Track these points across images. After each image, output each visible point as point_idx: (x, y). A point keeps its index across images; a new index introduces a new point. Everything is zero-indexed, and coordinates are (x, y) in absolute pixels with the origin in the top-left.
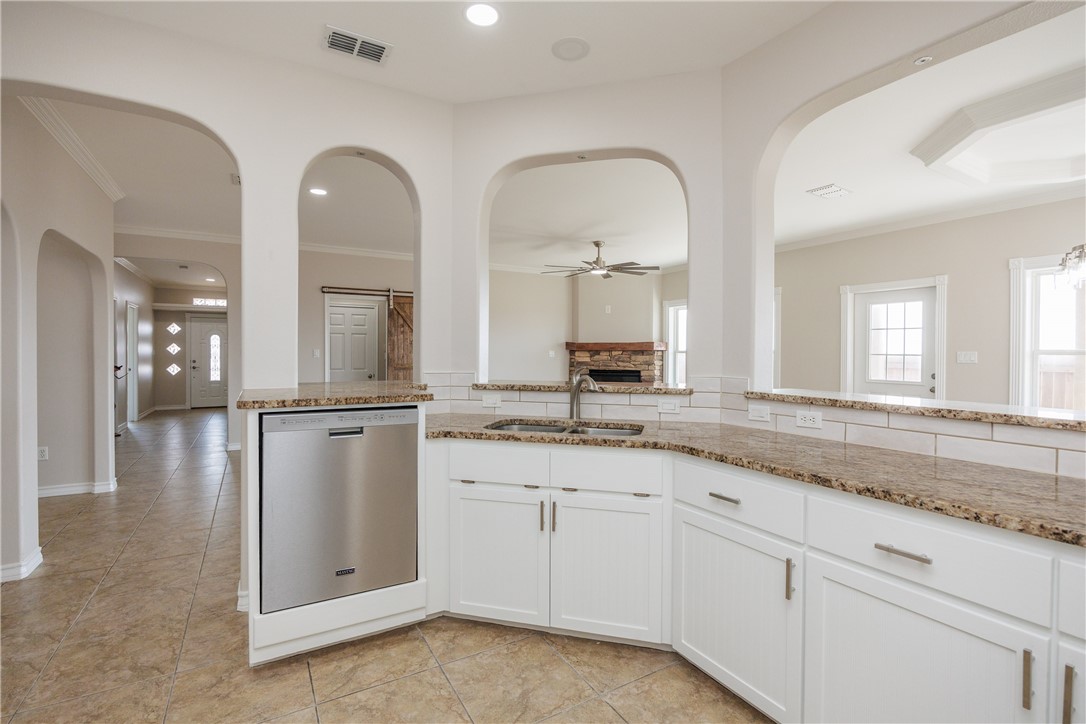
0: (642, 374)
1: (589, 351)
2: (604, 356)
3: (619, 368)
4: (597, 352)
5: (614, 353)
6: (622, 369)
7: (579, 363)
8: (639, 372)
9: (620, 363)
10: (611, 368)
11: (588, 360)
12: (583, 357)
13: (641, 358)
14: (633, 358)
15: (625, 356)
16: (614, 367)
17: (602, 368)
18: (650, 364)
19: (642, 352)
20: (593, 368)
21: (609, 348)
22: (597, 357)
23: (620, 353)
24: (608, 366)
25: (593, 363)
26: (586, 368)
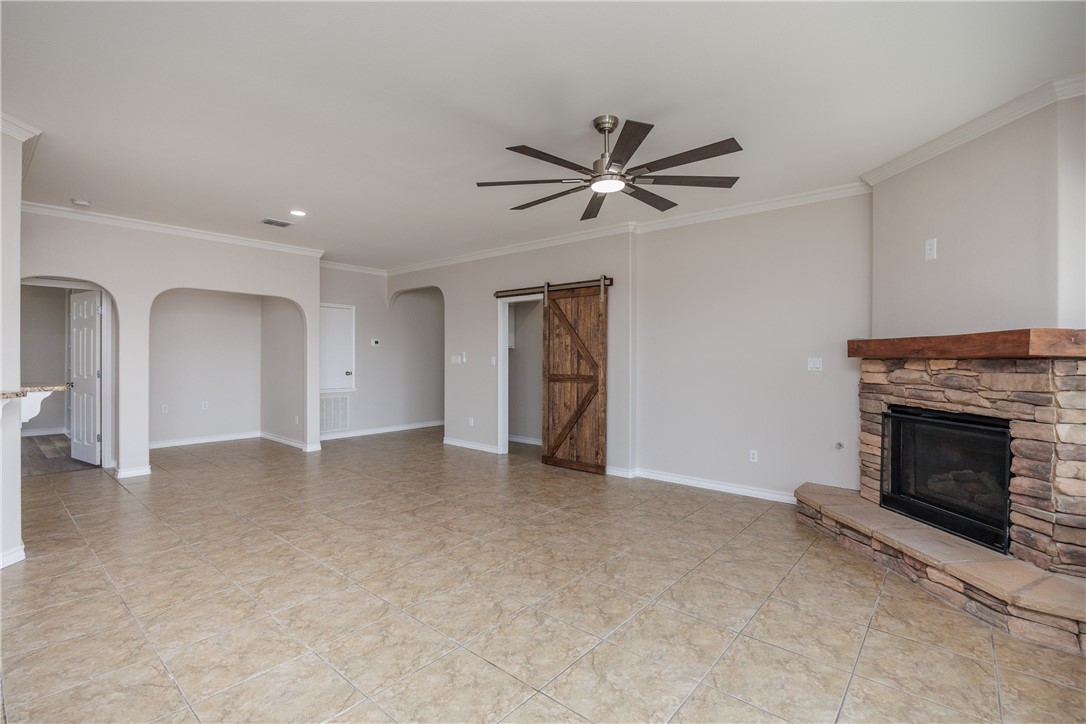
0: (1015, 430)
1: (882, 359)
2: (913, 372)
3: (949, 407)
4: (900, 362)
5: (935, 366)
6: (959, 408)
8: (1005, 423)
9: (952, 394)
10: (930, 405)
11: (882, 379)
12: (870, 372)
13: (1007, 382)
14: (987, 377)
15: (964, 375)
16: (939, 402)
17: (912, 403)
18: (1039, 399)
20: (893, 400)
22: (897, 373)
23: (952, 364)
24: (921, 398)
25: (892, 388)
26: (876, 399)
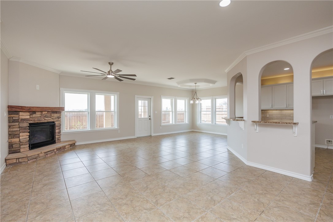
0: (56, 123)
1: (28, 112)
2: (38, 114)
3: (45, 121)
4: (34, 112)
5: (43, 113)
7: (22, 119)
8: (54, 122)
9: (46, 118)
11: (28, 117)
12: (25, 116)
13: (56, 115)
14: (53, 115)
15: (49, 115)
16: (43, 120)
17: (36, 122)
18: (59, 118)
19: (56, 112)
20: (32, 122)
21: (42, 110)
22: (34, 115)
23: (47, 112)
24: (40, 120)
25: (31, 119)
26: (27, 123)
